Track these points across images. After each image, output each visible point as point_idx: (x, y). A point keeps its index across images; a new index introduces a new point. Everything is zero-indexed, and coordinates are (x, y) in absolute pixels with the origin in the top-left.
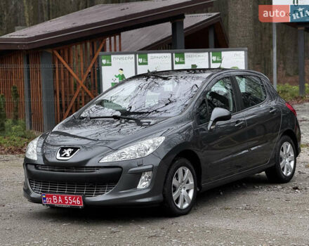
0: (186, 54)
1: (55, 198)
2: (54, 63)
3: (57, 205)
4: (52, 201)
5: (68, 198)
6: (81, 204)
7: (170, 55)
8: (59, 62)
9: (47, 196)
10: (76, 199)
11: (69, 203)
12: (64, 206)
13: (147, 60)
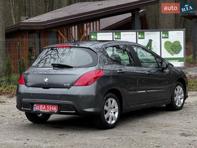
0: (145, 33)
2: (57, 37)
7: (135, 33)
8: (61, 37)
13: (120, 36)
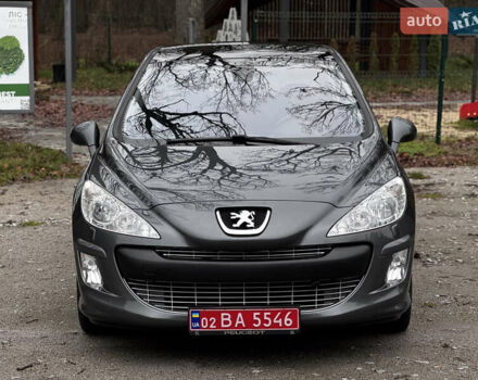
1: (225, 317)
3: (232, 332)
4: (218, 324)
5: (261, 317)
6: (294, 325)
9: (202, 315)
10: (282, 316)
11: (262, 326)
12: (250, 331)
